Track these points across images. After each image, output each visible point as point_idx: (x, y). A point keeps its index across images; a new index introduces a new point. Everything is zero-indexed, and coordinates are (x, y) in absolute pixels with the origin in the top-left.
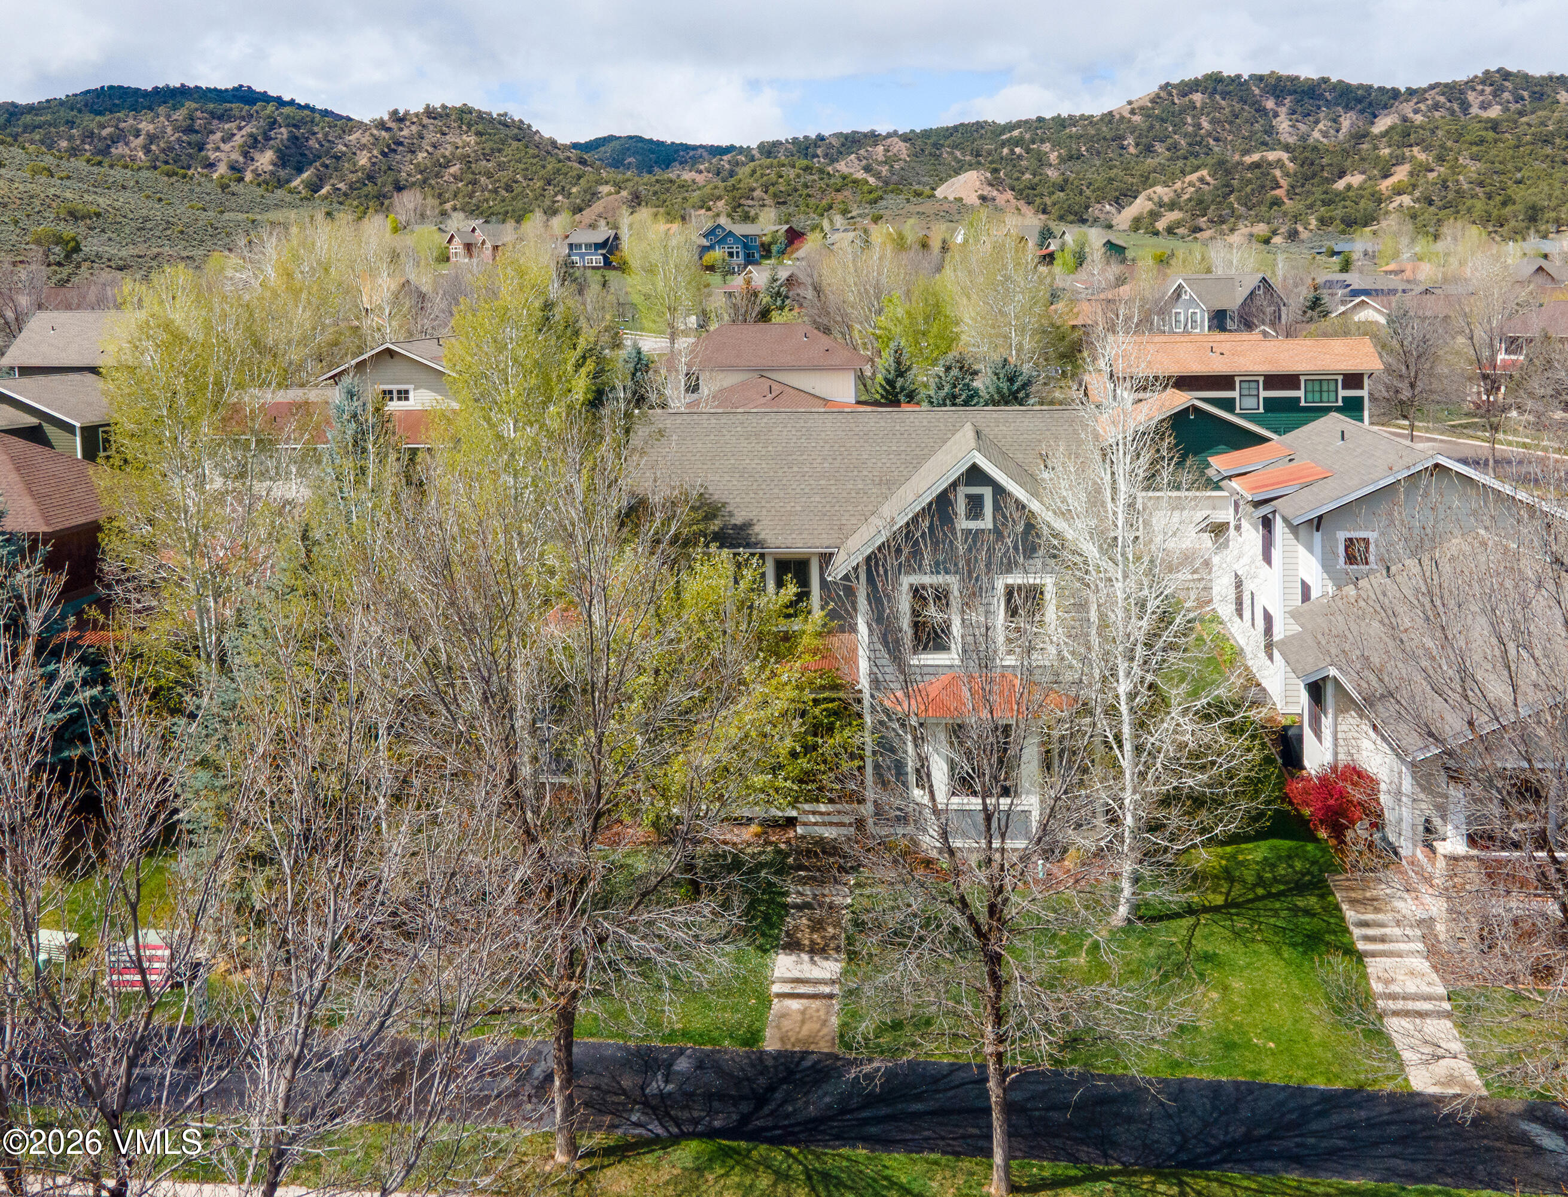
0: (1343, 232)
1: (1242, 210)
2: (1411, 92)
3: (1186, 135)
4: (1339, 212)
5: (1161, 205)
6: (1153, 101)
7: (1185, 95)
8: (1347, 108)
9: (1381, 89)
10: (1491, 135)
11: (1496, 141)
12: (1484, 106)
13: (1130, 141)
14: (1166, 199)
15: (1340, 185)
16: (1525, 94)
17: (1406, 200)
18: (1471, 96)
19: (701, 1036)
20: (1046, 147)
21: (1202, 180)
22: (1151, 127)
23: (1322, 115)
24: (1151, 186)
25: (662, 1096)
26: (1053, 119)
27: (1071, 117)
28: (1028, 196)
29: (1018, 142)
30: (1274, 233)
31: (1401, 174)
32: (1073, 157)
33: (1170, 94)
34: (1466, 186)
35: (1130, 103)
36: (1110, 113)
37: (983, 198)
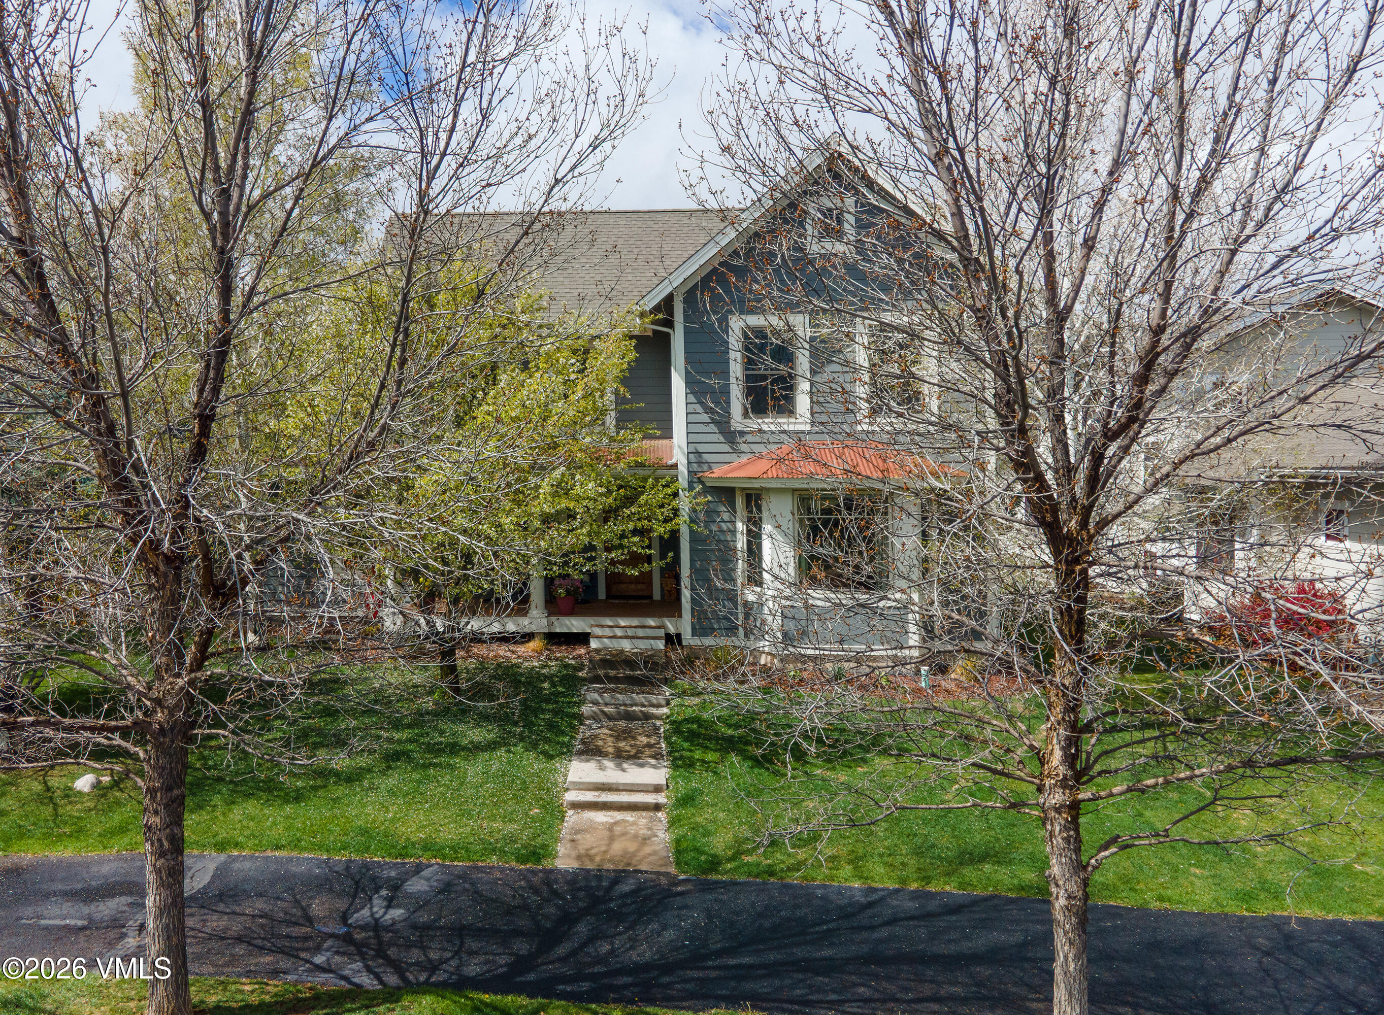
19: (452, 848)
25: (376, 926)
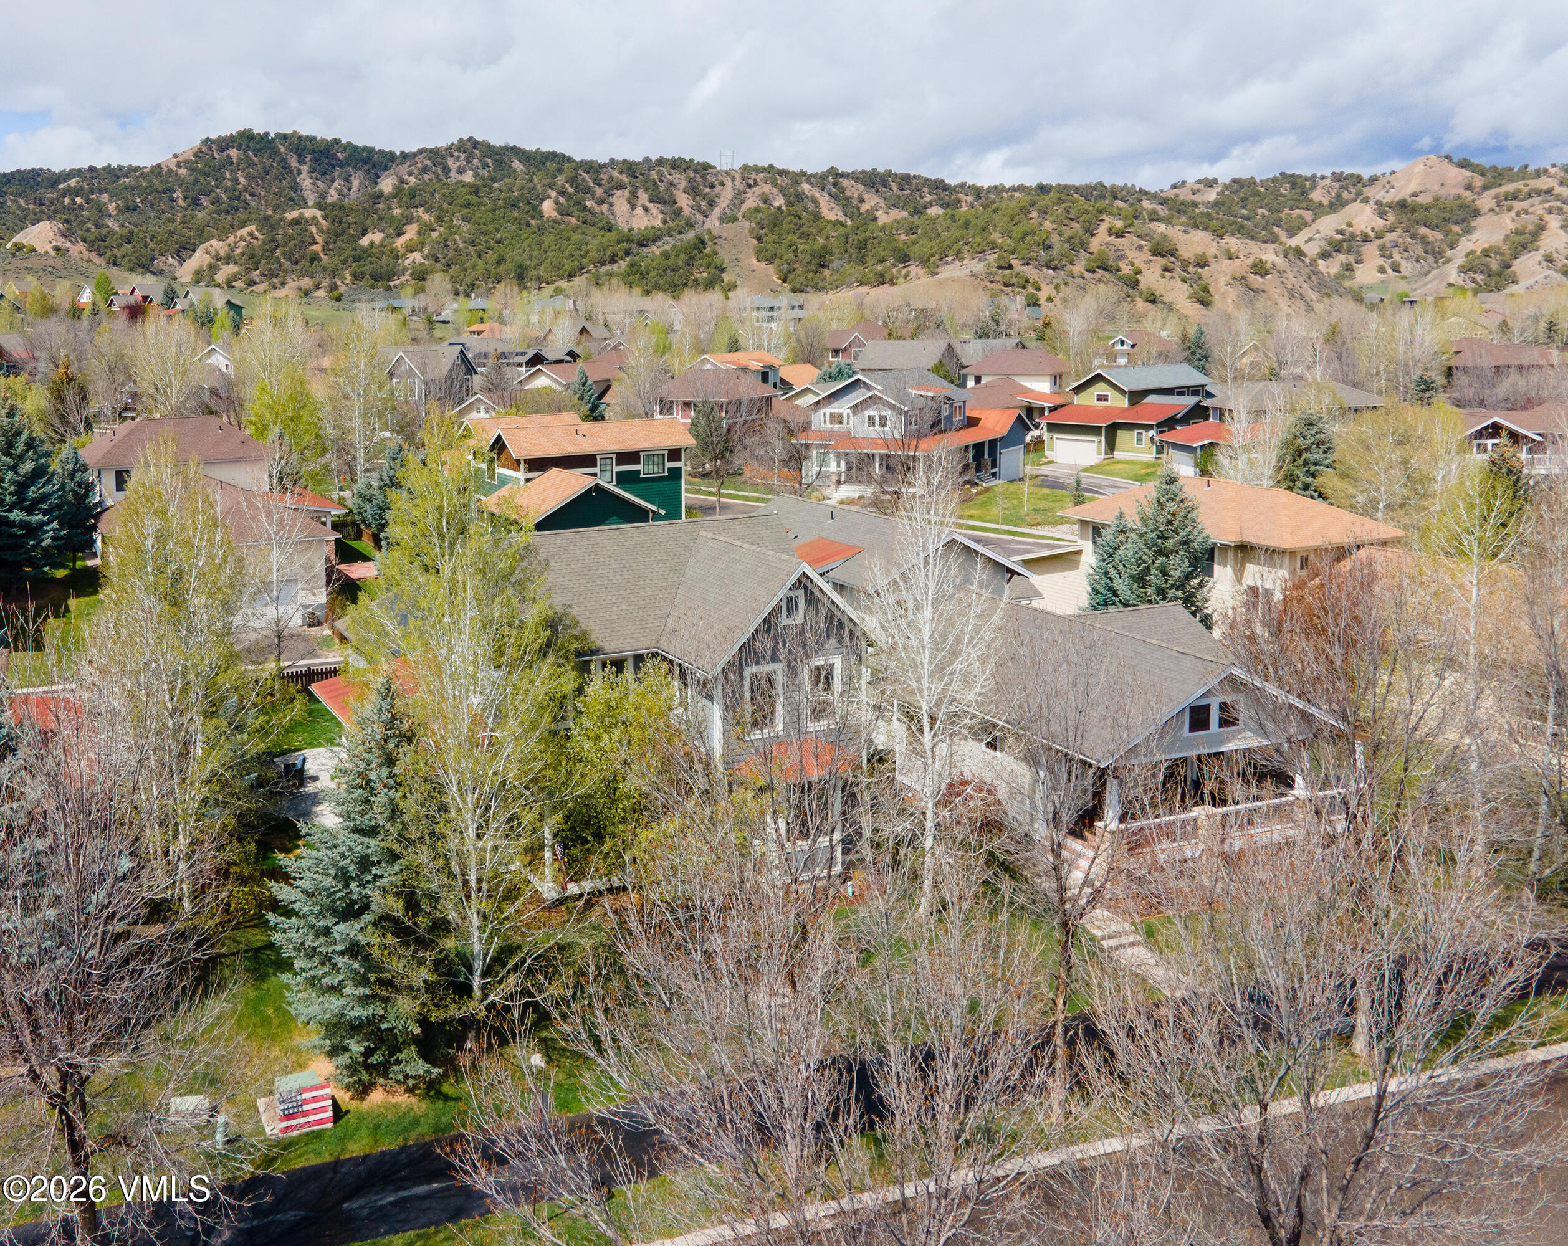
0: (372, 286)
1: (287, 264)
2: (405, 156)
3: (226, 189)
4: (368, 268)
5: (218, 258)
6: (195, 155)
7: (223, 151)
8: (357, 169)
9: (381, 152)
10: (474, 199)
11: (479, 204)
12: (461, 171)
13: (178, 194)
14: (222, 253)
15: (365, 242)
16: (490, 161)
17: (417, 257)
18: (450, 162)
20: (105, 198)
21: (251, 235)
22: (196, 181)
23: (336, 174)
24: (207, 240)
26: (104, 169)
27: (120, 168)
28: (99, 248)
29: (78, 192)
30: (318, 287)
31: (411, 232)
32: (130, 208)
33: (210, 149)
34: (461, 245)
35: (176, 156)
36: (159, 165)
37: (57, 249)
